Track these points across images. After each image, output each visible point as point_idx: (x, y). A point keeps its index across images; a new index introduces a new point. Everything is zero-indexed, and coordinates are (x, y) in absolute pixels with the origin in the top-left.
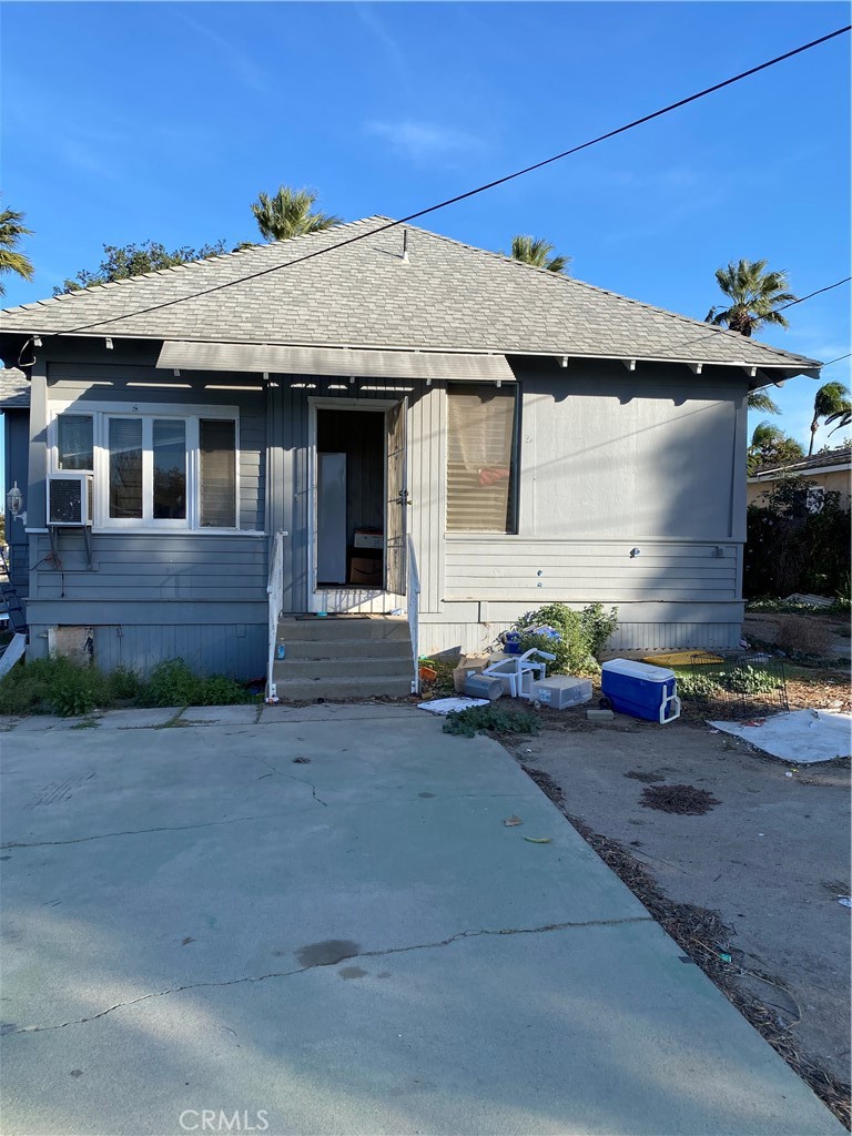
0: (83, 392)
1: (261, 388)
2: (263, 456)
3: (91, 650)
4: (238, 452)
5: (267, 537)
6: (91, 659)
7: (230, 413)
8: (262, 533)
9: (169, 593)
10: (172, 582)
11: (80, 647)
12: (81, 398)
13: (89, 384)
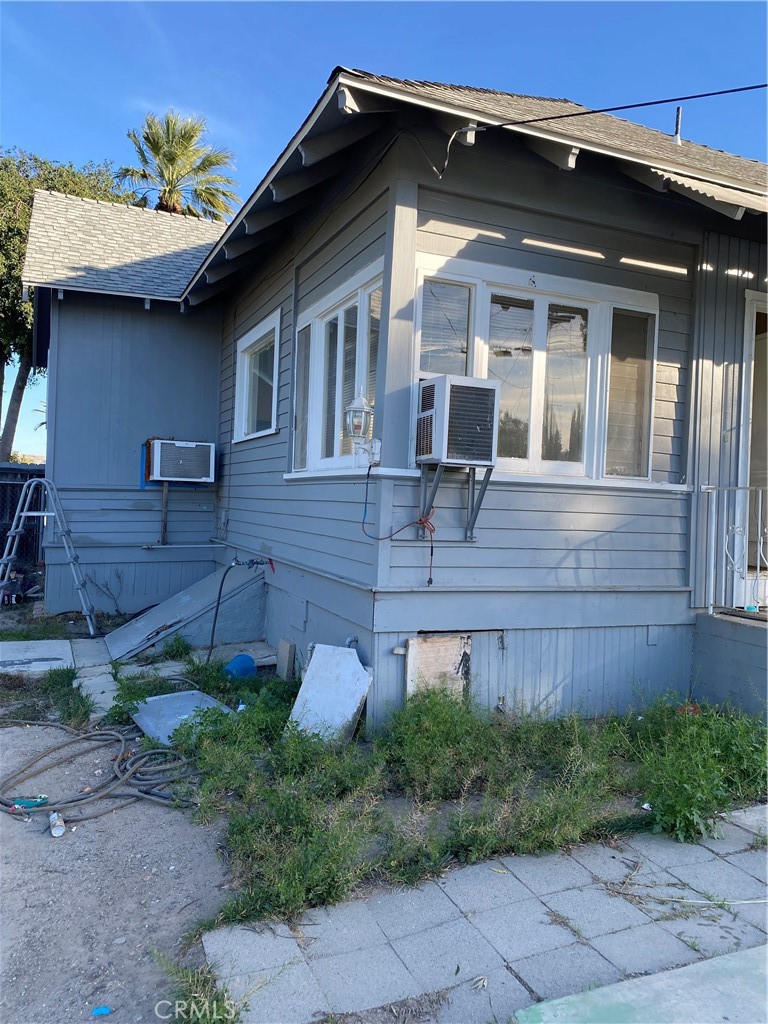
0: (462, 244)
1: (684, 271)
2: (685, 373)
3: (467, 674)
4: (655, 362)
5: (689, 495)
6: (466, 689)
7: (646, 303)
8: (684, 488)
9: (567, 579)
10: (570, 562)
11: (451, 669)
12: (462, 254)
13: (472, 233)
